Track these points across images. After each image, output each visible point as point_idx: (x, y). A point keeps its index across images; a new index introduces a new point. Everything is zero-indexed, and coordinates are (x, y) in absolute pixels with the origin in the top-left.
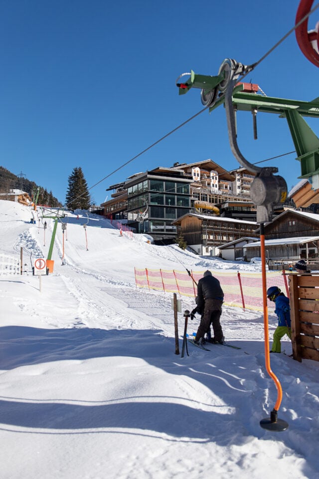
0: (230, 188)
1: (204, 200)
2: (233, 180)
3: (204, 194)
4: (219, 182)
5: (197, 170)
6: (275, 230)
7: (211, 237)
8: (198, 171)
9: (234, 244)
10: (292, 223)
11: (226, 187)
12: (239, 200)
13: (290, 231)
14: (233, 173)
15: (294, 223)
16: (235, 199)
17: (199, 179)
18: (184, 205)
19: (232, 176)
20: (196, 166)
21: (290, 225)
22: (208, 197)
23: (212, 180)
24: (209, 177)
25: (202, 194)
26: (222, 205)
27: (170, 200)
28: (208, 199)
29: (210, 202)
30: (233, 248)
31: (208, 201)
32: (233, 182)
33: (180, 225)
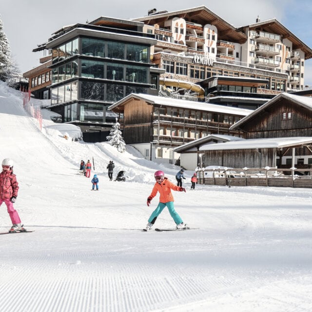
0: (237, 54)
1: (181, 73)
2: (243, 41)
3: (181, 64)
4: (218, 44)
5: (181, 23)
6: (262, 126)
7: (168, 134)
8: (182, 25)
9: (198, 146)
10: (287, 115)
11: (230, 53)
12: (242, 75)
13: (283, 127)
14: (243, 30)
15: (290, 114)
16: (237, 74)
17: (183, 38)
18: (140, 81)
19: (241, 34)
20: (179, 16)
21: (285, 118)
22: (189, 68)
23: (206, 41)
24: (201, 35)
25: (178, 64)
26: (209, 83)
27: (114, 72)
28: (189, 72)
29: (192, 76)
30: (195, 152)
31: (189, 74)
32: (243, 45)
33: (123, 112)
